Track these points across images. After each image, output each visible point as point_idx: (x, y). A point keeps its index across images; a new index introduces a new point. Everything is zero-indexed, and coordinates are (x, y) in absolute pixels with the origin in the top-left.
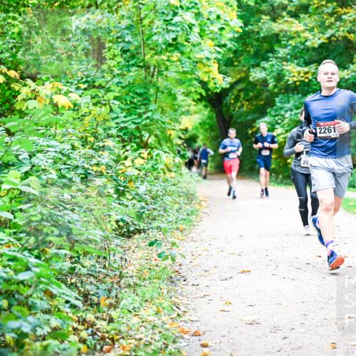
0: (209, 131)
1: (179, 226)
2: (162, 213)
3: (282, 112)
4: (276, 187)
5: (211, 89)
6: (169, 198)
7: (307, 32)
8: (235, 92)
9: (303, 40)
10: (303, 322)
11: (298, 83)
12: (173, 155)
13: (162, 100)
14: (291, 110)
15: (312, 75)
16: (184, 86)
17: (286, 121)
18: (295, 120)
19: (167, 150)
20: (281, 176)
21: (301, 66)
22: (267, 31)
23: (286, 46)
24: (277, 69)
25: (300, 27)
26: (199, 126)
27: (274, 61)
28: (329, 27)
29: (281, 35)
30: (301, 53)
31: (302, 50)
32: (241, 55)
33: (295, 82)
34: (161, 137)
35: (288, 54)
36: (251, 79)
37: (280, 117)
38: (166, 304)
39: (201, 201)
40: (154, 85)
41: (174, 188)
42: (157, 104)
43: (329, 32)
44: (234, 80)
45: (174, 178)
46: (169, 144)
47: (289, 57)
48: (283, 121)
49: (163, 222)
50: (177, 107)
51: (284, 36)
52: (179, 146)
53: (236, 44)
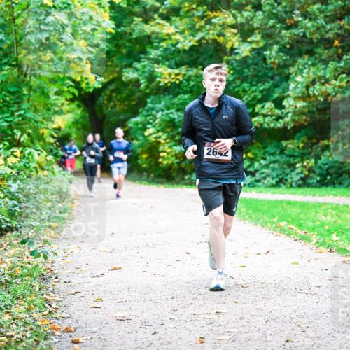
0: (82, 130)
1: (51, 223)
2: (34, 210)
3: (154, 112)
4: (147, 186)
5: (84, 88)
6: (42, 196)
7: (178, 34)
8: (108, 92)
9: (174, 42)
10: (173, 317)
11: (169, 85)
12: (45, 153)
13: (35, 99)
14: (163, 111)
15: (183, 77)
16: (57, 85)
17: (157, 121)
18: (166, 120)
19: (39, 148)
20: (152, 175)
21: (172, 68)
22: (139, 32)
23: (157, 48)
24: (149, 70)
25: (171, 30)
26: (72, 126)
27: (146, 63)
28: (200, 30)
29: (153, 36)
30: (172, 54)
31: (174, 52)
32: (114, 56)
33: (166, 84)
34: (34, 136)
35: (160, 55)
36: (124, 79)
37: (151, 117)
38: (37, 301)
39: (74, 199)
40: (27, 85)
41: (46, 186)
42: (30, 103)
43: (200, 35)
44: (107, 80)
45: (47, 176)
46: (42, 143)
47: (160, 58)
48: (154, 121)
49: (35, 220)
50: (50, 106)
51: (156, 38)
52: (52, 144)
53: (109, 45)
